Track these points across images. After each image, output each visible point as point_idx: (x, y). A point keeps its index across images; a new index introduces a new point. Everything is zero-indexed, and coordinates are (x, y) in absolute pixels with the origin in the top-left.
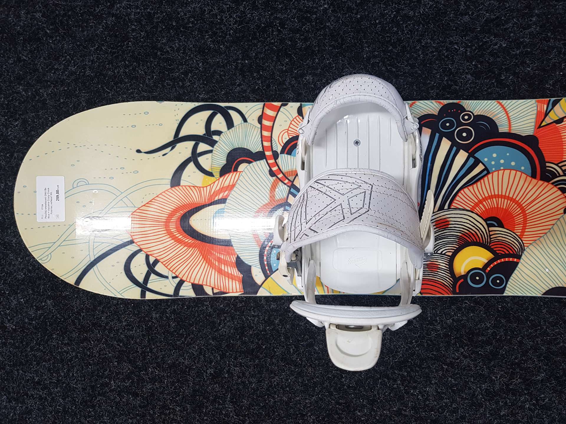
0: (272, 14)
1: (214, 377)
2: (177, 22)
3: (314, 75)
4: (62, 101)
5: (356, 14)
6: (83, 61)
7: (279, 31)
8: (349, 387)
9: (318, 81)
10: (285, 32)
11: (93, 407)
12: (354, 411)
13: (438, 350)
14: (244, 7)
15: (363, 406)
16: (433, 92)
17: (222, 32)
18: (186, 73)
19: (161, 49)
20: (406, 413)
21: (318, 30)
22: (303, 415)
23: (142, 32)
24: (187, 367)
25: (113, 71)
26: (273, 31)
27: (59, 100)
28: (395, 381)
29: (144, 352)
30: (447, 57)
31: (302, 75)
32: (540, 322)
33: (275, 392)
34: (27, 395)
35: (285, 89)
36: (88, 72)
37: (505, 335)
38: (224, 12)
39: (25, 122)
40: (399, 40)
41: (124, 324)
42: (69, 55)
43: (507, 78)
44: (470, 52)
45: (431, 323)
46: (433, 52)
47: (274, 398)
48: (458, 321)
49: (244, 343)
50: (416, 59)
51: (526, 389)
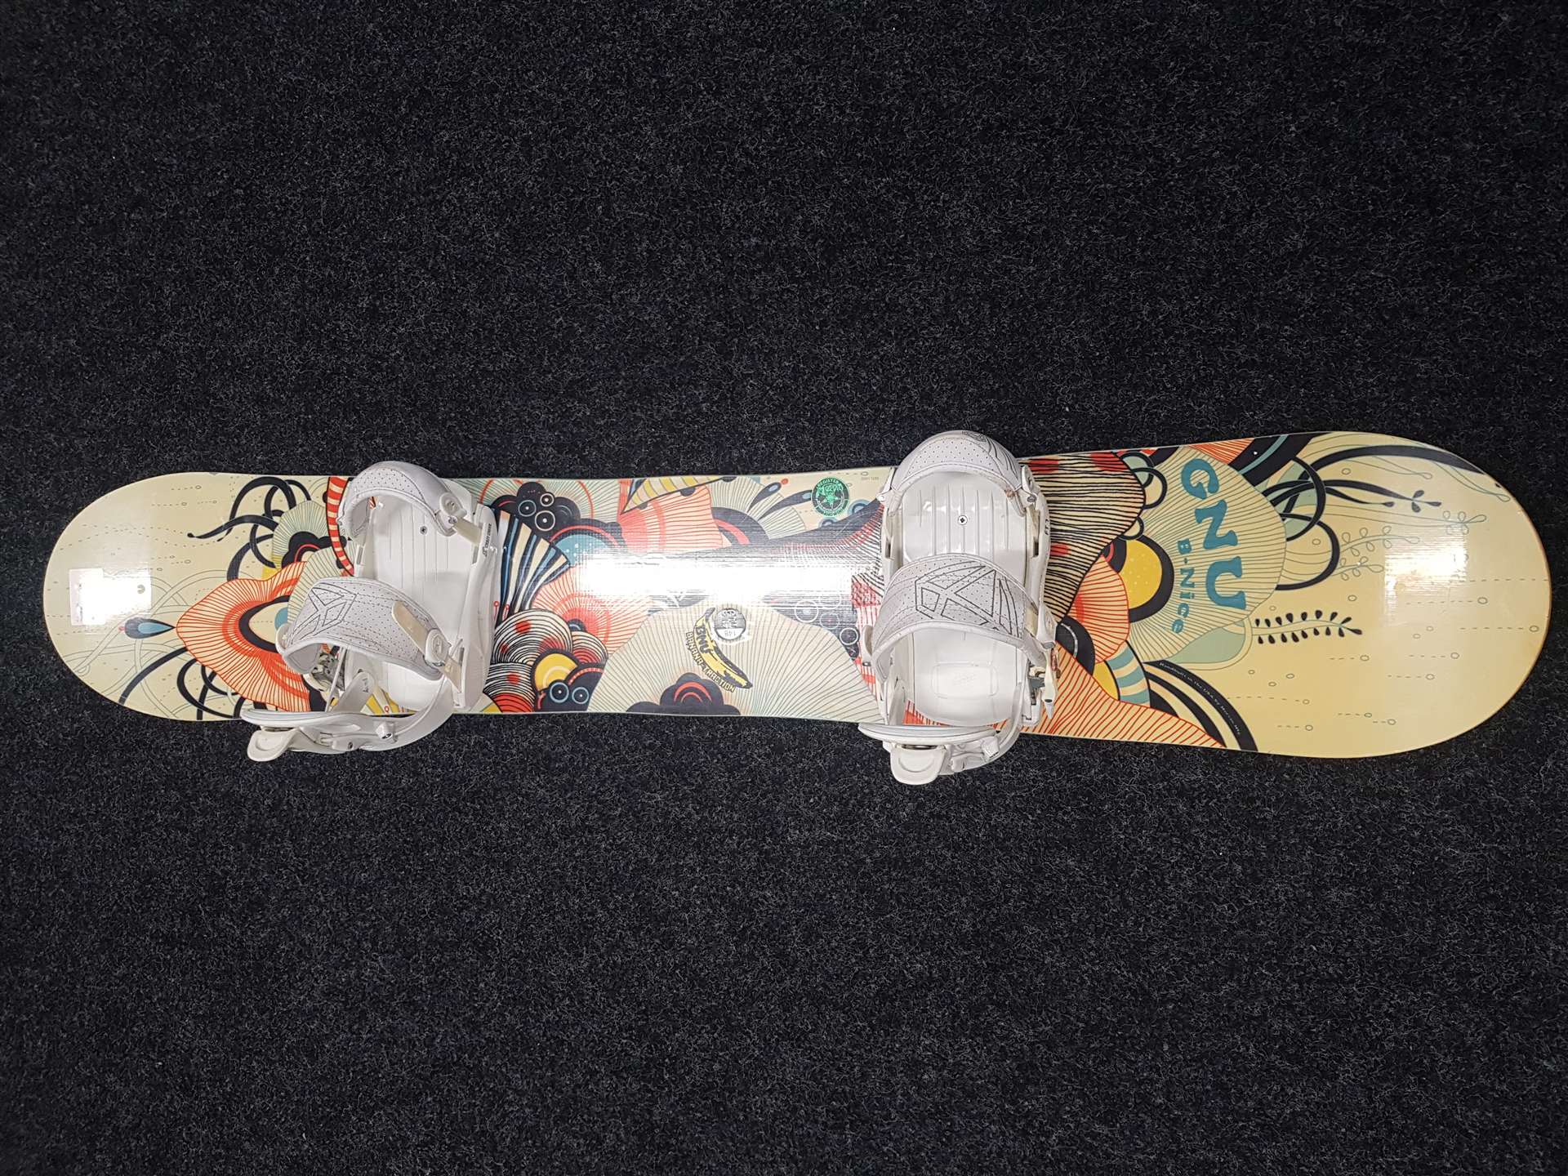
0: (338, 358)
1: (272, 808)
2: (233, 362)
3: (384, 438)
4: (100, 456)
5: (432, 364)
6: (124, 405)
7: (347, 381)
8: (418, 822)
9: (389, 445)
10: (353, 382)
11: (137, 845)
12: (423, 850)
13: (514, 778)
14: (308, 347)
15: (433, 845)
16: (513, 467)
17: (283, 377)
18: (241, 428)
19: (214, 395)
20: (478, 854)
21: (389, 381)
22: (368, 856)
23: (192, 371)
24: (242, 797)
25: (159, 421)
26: (339, 380)
27: (97, 455)
28: (467, 815)
29: (194, 778)
30: (528, 424)
31: (372, 437)
32: (619, 747)
33: (338, 828)
34: (62, 829)
35: (354, 454)
36: (130, 422)
37: (584, 761)
38: (285, 352)
39: (57, 480)
40: (477, 399)
41: (172, 742)
42: (108, 396)
43: (590, 453)
44: (553, 420)
45: (506, 747)
46: (513, 417)
47: (337, 835)
48: (535, 743)
49: (306, 768)
50: (495, 424)
51: (603, 826)
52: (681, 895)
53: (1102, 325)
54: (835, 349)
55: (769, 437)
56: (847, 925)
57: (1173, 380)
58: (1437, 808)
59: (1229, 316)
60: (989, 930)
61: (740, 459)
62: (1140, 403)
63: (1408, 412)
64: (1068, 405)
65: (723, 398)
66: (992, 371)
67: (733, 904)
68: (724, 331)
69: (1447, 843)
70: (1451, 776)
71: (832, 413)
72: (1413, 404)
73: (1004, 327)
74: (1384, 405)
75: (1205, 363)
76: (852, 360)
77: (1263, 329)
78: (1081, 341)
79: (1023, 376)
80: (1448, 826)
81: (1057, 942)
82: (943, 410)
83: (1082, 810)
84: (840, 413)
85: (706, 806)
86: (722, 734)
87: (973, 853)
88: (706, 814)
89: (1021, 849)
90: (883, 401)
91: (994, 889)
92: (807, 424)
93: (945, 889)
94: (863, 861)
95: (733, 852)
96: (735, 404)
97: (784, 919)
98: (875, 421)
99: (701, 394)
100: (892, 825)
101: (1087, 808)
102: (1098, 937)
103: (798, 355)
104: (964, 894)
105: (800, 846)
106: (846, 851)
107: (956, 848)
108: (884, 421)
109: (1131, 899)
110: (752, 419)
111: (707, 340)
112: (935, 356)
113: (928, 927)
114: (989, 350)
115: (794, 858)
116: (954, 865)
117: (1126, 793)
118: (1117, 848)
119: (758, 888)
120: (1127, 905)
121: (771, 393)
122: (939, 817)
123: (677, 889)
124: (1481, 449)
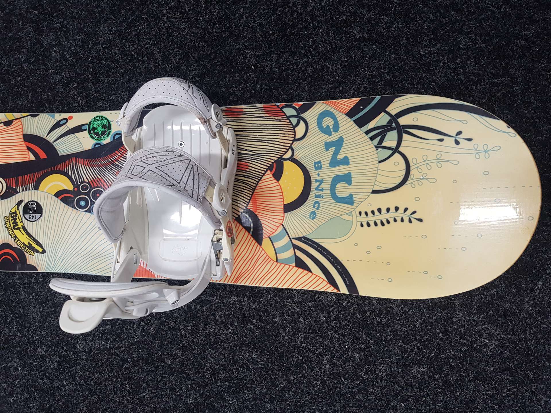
52: (8, 386)
53: (273, 15)
54: (108, 28)
55: (66, 85)
56: (115, 402)
57: (316, 48)
58: (475, 314)
59: (349, 9)
60: (205, 402)
61: (48, 99)
62: (297, 63)
63: (455, 69)
64: (253, 65)
65: (37, 60)
66: (206, 42)
67: (43, 391)
68: (38, 17)
69: (481, 336)
70: (483, 294)
71: (106, 69)
72: (458, 64)
73: (214, 15)
74: (441, 64)
75: (335, 39)
76: (119, 35)
77: (369, 18)
78: (261, 25)
79: (226, 46)
80: (482, 325)
81: (247, 407)
82: (176, 68)
83: (262, 321)
84: (111, 68)
85: (25, 327)
86: (36, 279)
87: (196, 352)
88: (25, 332)
89: (225, 348)
90: (139, 61)
91: (208, 375)
92: (90, 76)
93: (177, 376)
94: (126, 360)
95: (43, 357)
96: (45, 64)
97: (76, 399)
98: (133, 74)
99: (23, 57)
100: (144, 336)
101: (265, 320)
102: (272, 402)
103: (85, 32)
104: (189, 379)
105: (85, 351)
106: (115, 354)
107: (184, 349)
108: (140, 74)
109: (292, 378)
110: (54, 73)
111: (27, 23)
112: (171, 33)
113: (167, 401)
114: (205, 29)
115: (81, 360)
116: (183, 360)
117: (289, 309)
118: (284, 345)
119: (59, 380)
120: (290, 382)
121: (67, 56)
122: (174, 329)
123: (5, 382)
124: (498, 92)
